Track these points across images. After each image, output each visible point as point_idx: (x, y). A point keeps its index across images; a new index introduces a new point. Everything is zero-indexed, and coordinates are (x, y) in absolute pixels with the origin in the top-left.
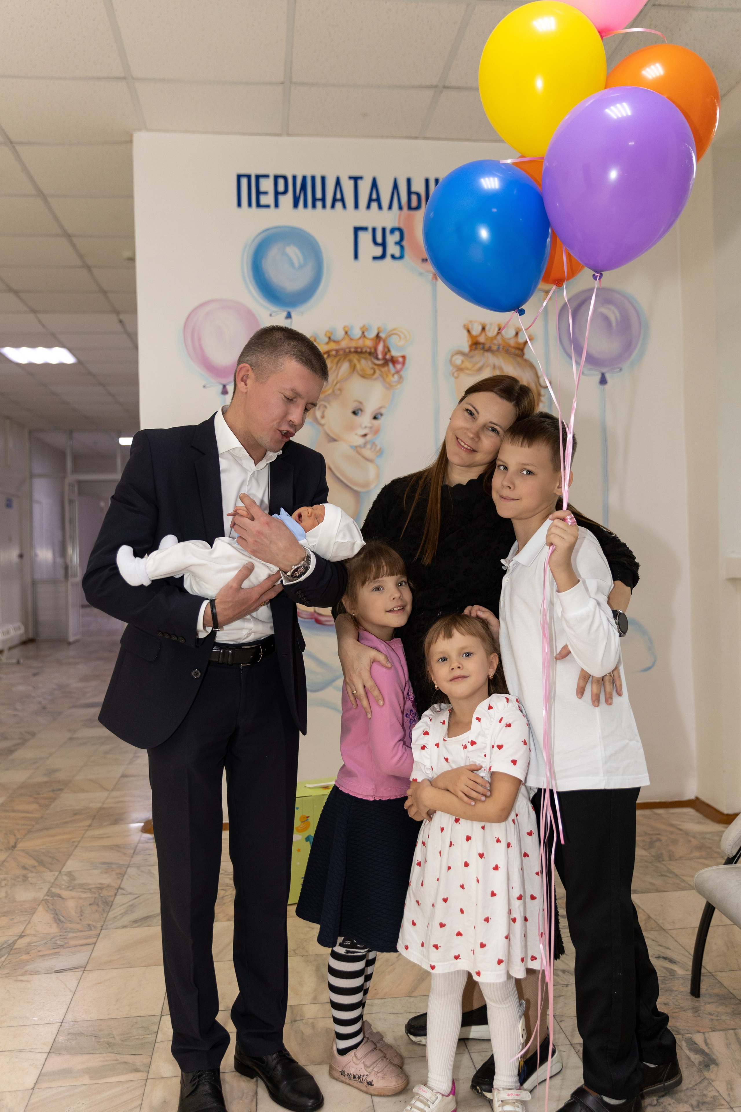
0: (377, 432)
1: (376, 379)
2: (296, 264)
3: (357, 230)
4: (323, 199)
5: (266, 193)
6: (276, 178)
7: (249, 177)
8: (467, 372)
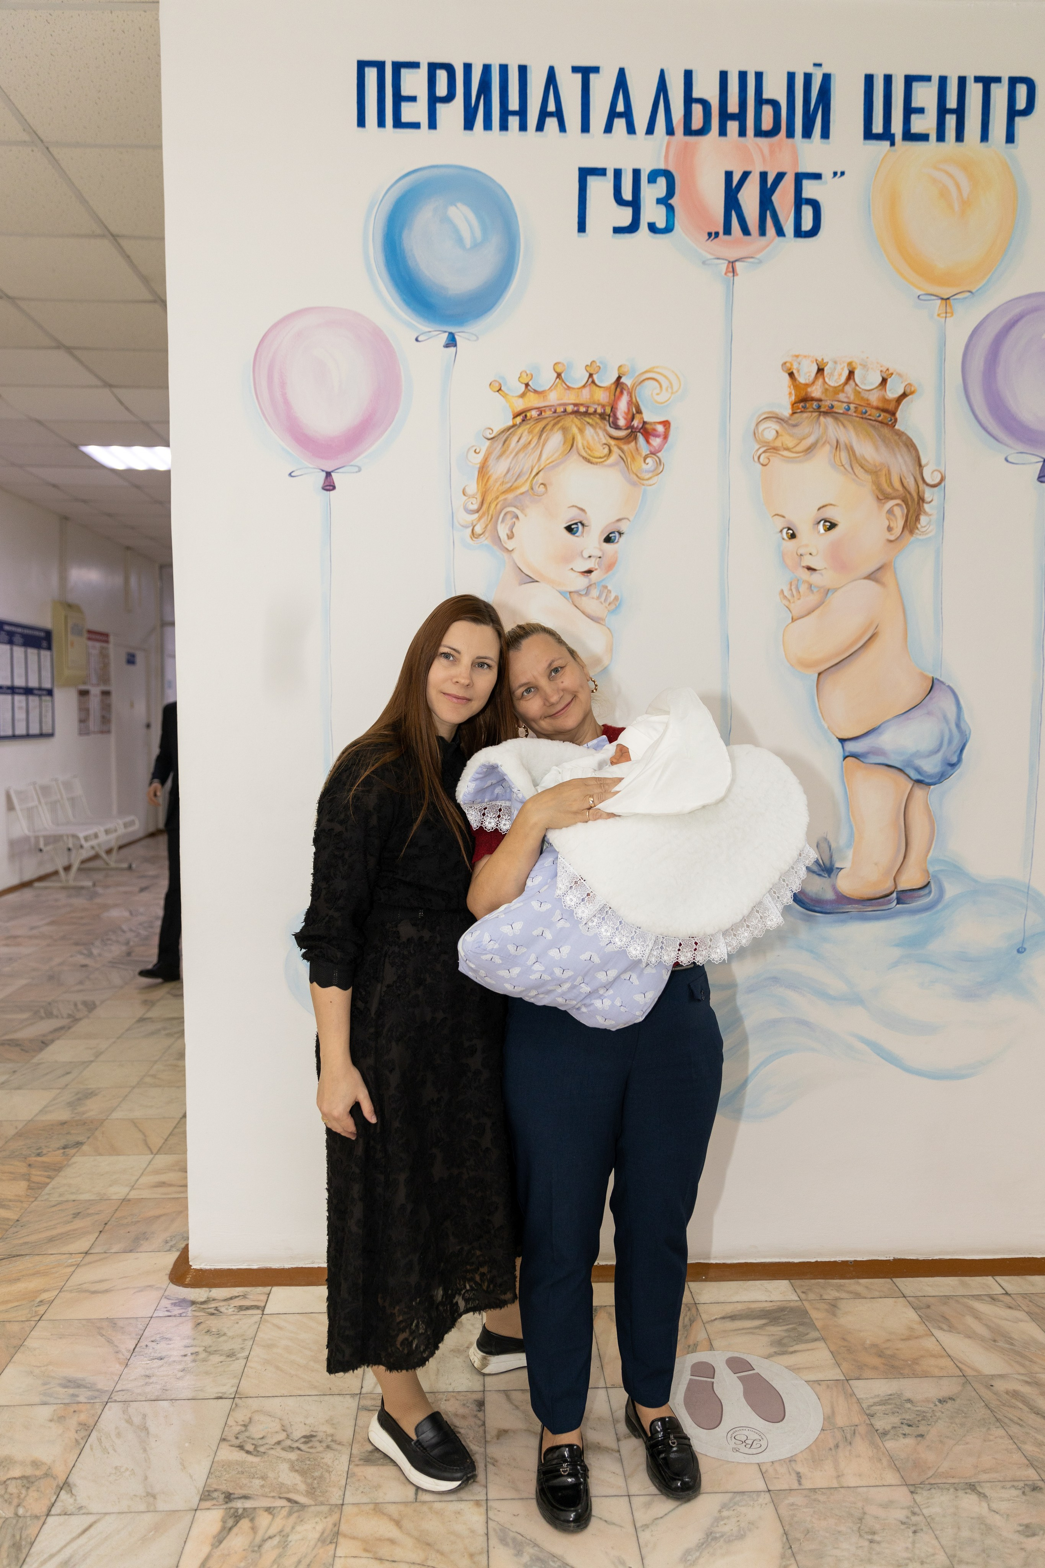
0: (610, 566)
1: (611, 466)
2: (468, 242)
3: (585, 173)
4: (522, 113)
5: (413, 99)
6: (433, 67)
7: (380, 66)
8: (785, 453)
